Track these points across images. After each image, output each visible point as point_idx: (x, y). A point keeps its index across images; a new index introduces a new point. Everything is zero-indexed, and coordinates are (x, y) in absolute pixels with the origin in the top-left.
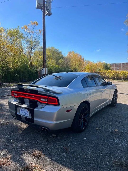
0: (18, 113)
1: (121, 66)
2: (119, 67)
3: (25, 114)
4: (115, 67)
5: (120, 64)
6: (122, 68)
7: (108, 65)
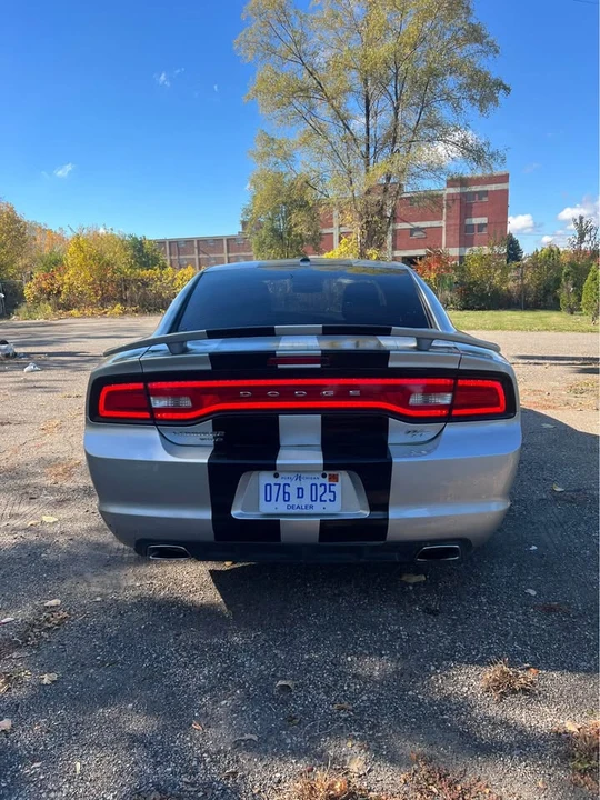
0: (236, 513)
1: (196, 251)
2: (188, 256)
3: (306, 500)
4: (170, 254)
5: (189, 242)
6: (199, 259)
7: (147, 245)
